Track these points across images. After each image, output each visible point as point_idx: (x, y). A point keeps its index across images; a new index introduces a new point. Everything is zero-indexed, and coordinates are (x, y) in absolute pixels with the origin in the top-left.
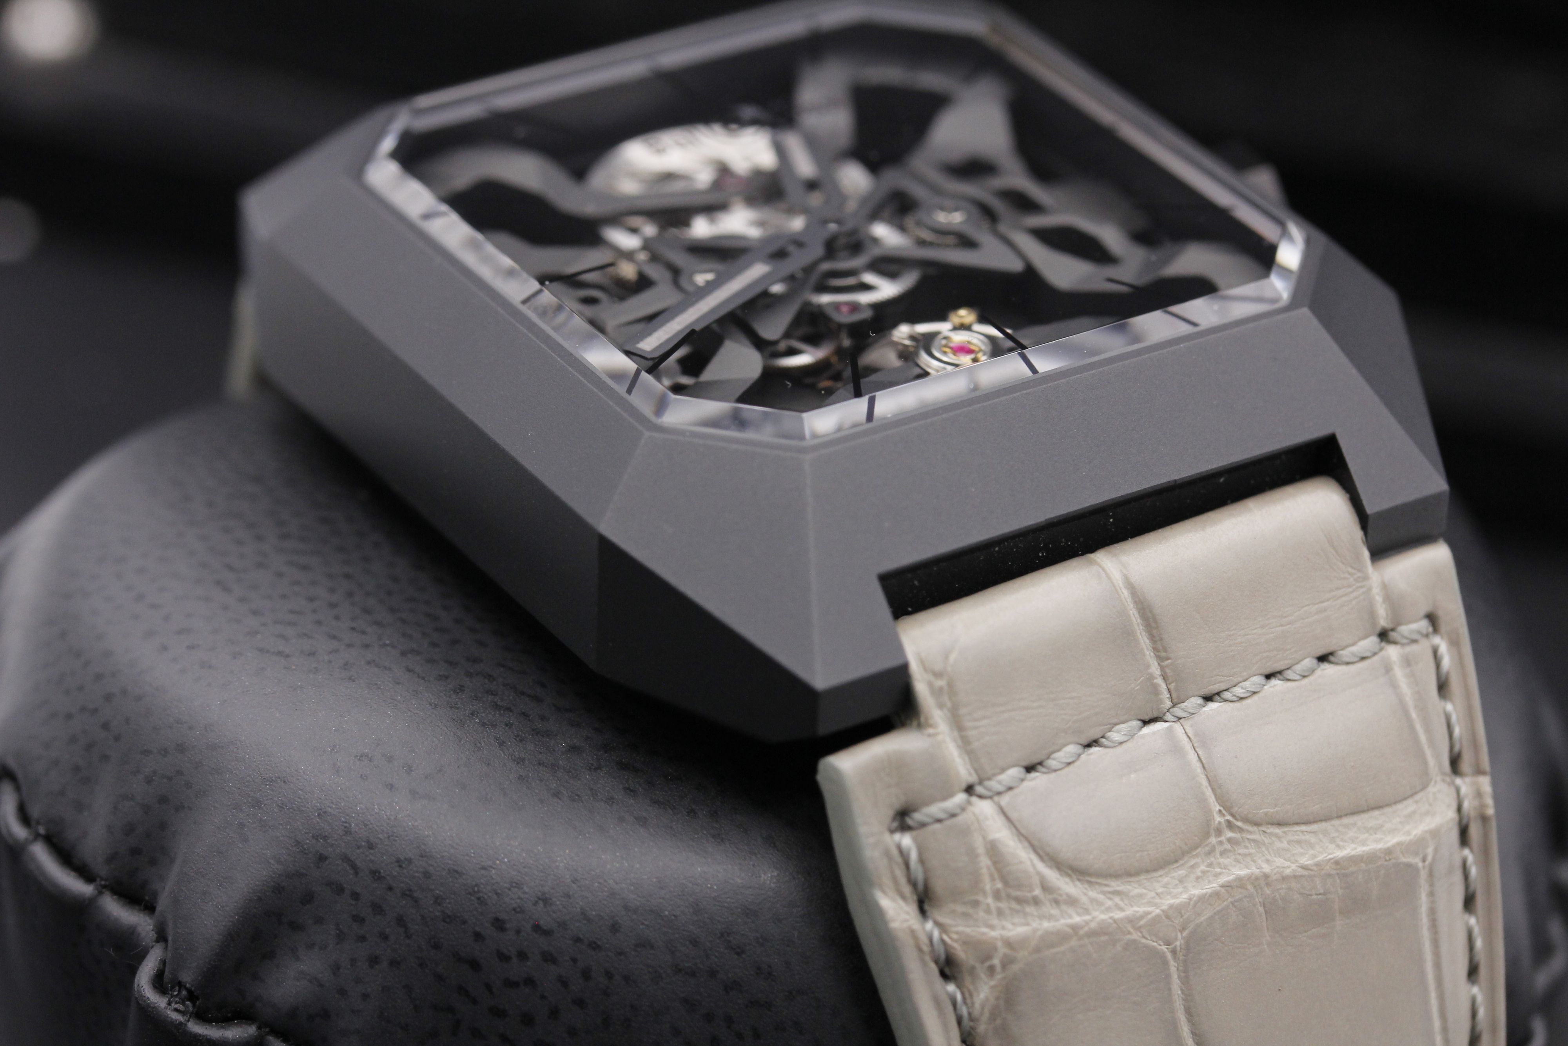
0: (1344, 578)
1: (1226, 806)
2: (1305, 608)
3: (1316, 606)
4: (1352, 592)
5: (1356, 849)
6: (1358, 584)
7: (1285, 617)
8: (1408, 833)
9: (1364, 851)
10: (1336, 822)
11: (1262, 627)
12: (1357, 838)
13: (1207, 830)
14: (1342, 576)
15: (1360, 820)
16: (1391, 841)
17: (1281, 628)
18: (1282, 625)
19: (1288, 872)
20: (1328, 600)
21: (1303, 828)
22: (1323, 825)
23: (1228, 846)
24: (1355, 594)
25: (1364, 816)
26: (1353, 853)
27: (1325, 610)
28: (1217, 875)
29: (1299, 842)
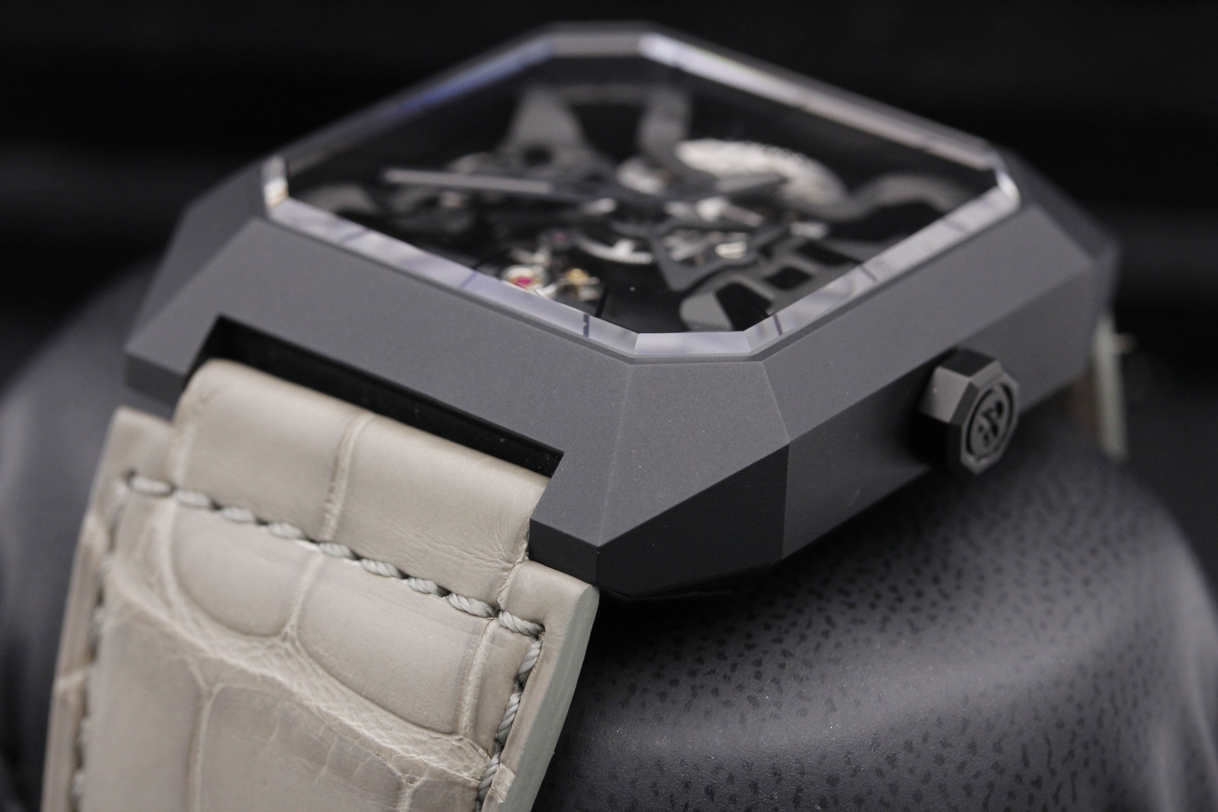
0: (493, 548)
1: (300, 626)
2: (452, 546)
3: (461, 551)
4: (491, 561)
5: (360, 727)
6: (498, 559)
7: (435, 541)
8: (407, 751)
9: (364, 734)
10: (362, 699)
11: (417, 536)
12: (367, 722)
13: (276, 631)
14: (493, 546)
15: (379, 712)
16: (389, 744)
17: (427, 547)
18: (429, 545)
19: (307, 703)
20: (471, 554)
21: (337, 683)
22: (350, 693)
23: (282, 652)
24: (491, 564)
25: (385, 713)
26: (356, 728)
27: (464, 559)
28: (265, 666)
29: (327, 690)
